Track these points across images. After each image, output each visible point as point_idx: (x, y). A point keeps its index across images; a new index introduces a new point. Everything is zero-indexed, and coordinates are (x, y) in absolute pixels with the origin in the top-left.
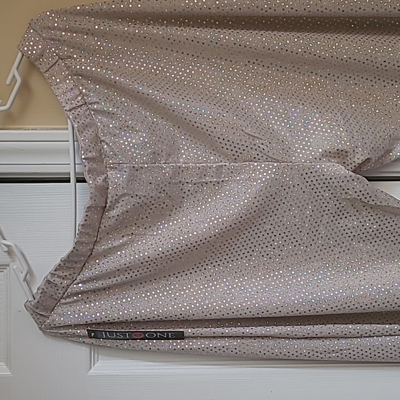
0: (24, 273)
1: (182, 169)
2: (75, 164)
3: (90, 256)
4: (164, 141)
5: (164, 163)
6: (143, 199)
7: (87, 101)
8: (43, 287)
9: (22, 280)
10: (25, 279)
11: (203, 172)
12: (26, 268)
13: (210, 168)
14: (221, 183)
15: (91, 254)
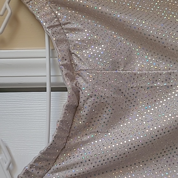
0: (8, 163)
1: (137, 75)
2: (50, 76)
3: (63, 149)
4: (122, 52)
5: (122, 70)
6: (106, 99)
7: (61, 22)
8: (21, 176)
9: (5, 168)
10: (8, 168)
11: (155, 78)
12: (9, 159)
13: (160, 75)
14: (170, 87)
15: (65, 147)
